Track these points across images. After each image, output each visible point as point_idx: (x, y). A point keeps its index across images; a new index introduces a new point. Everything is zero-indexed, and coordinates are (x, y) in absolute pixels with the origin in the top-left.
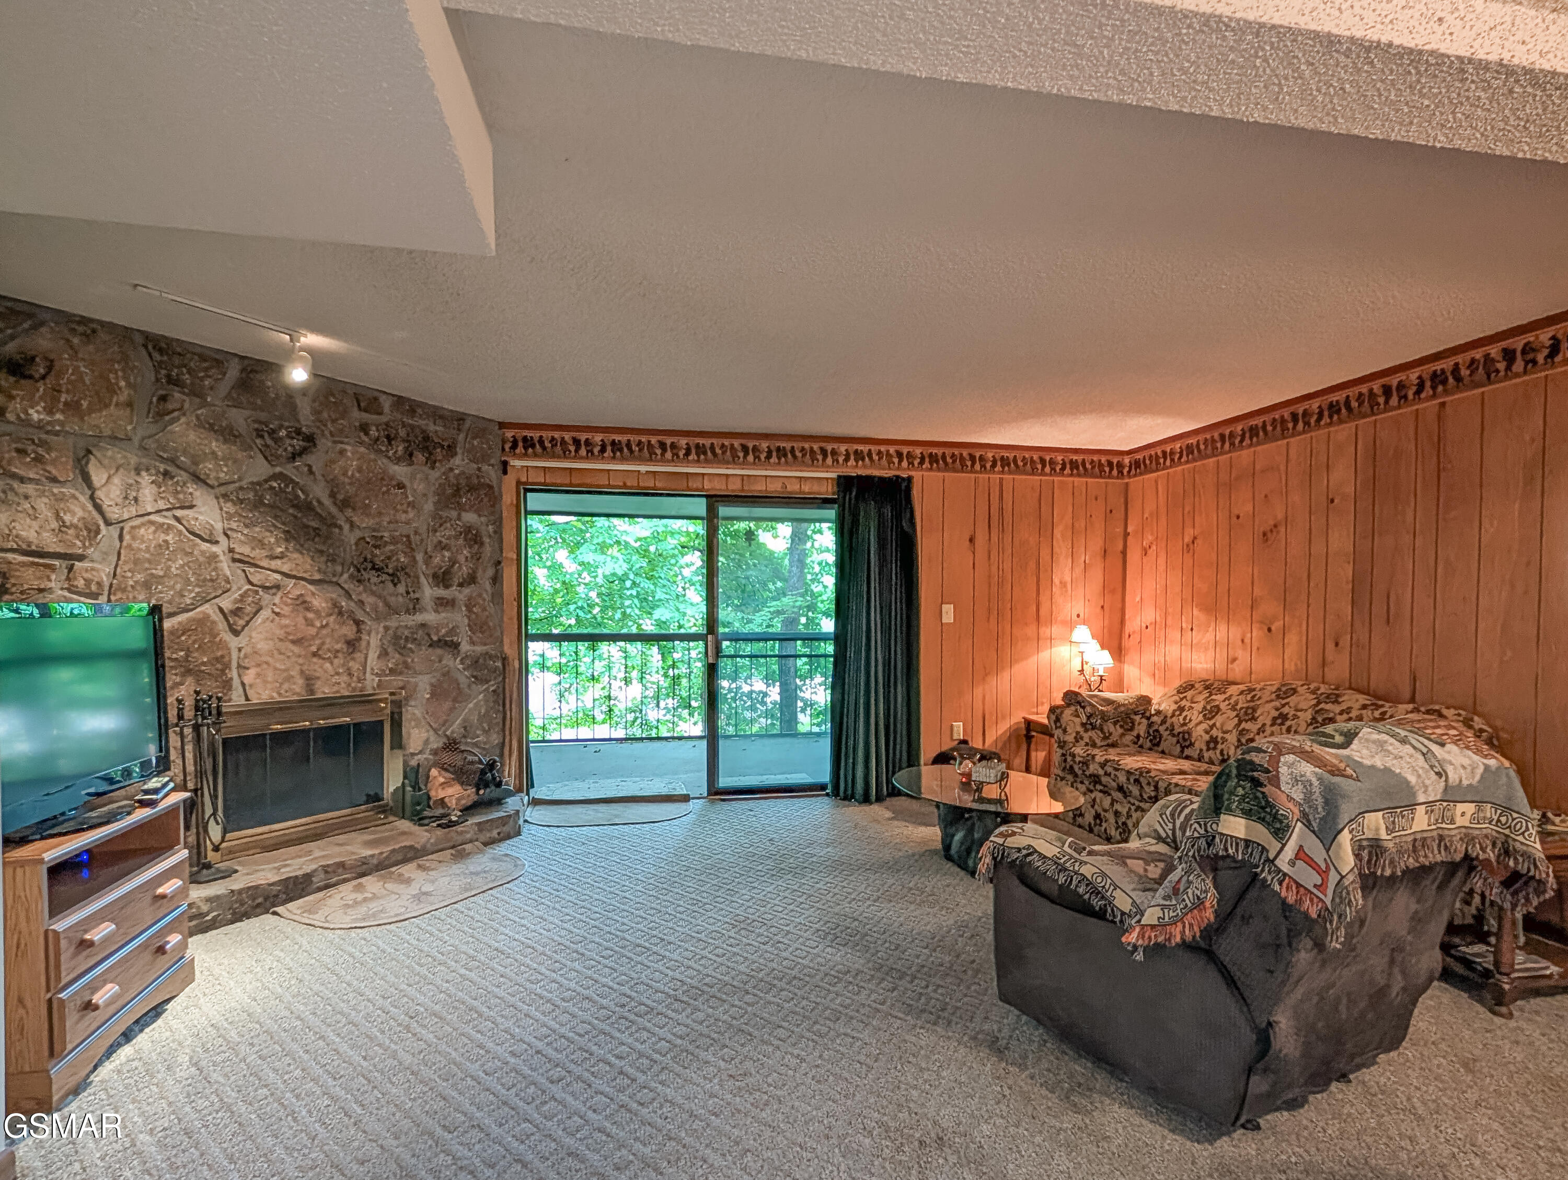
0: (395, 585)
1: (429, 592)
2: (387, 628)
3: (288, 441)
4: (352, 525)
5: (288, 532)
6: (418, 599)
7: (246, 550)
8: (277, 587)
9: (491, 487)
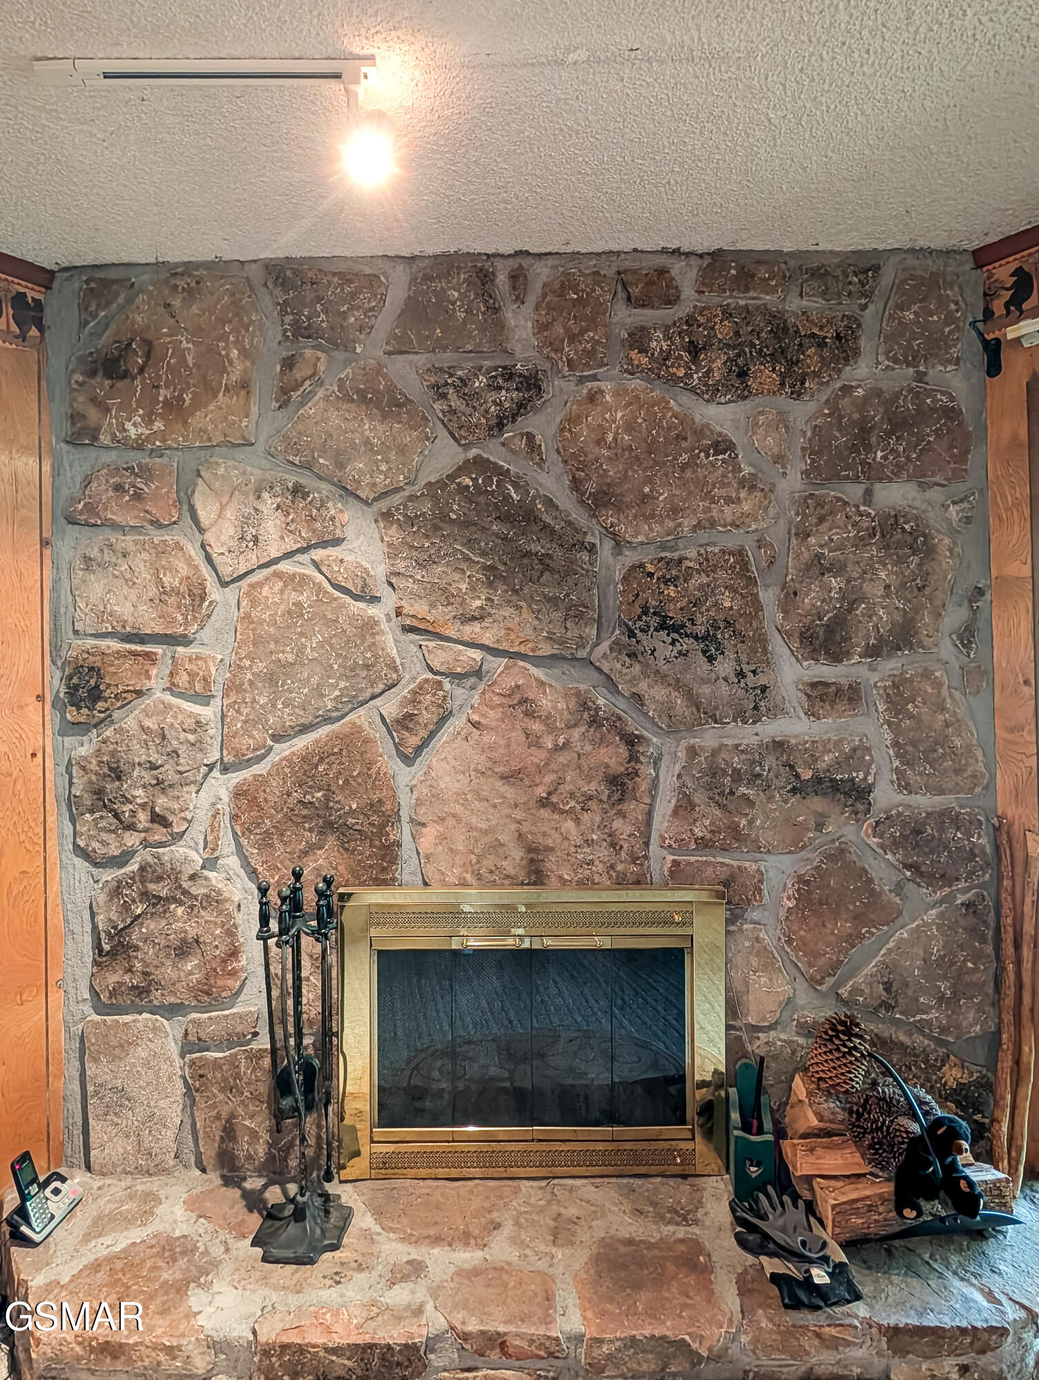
0: (711, 659)
1: (792, 671)
2: (693, 752)
3: (492, 396)
5: (492, 568)
6: (764, 689)
7: (420, 608)
8: (478, 673)
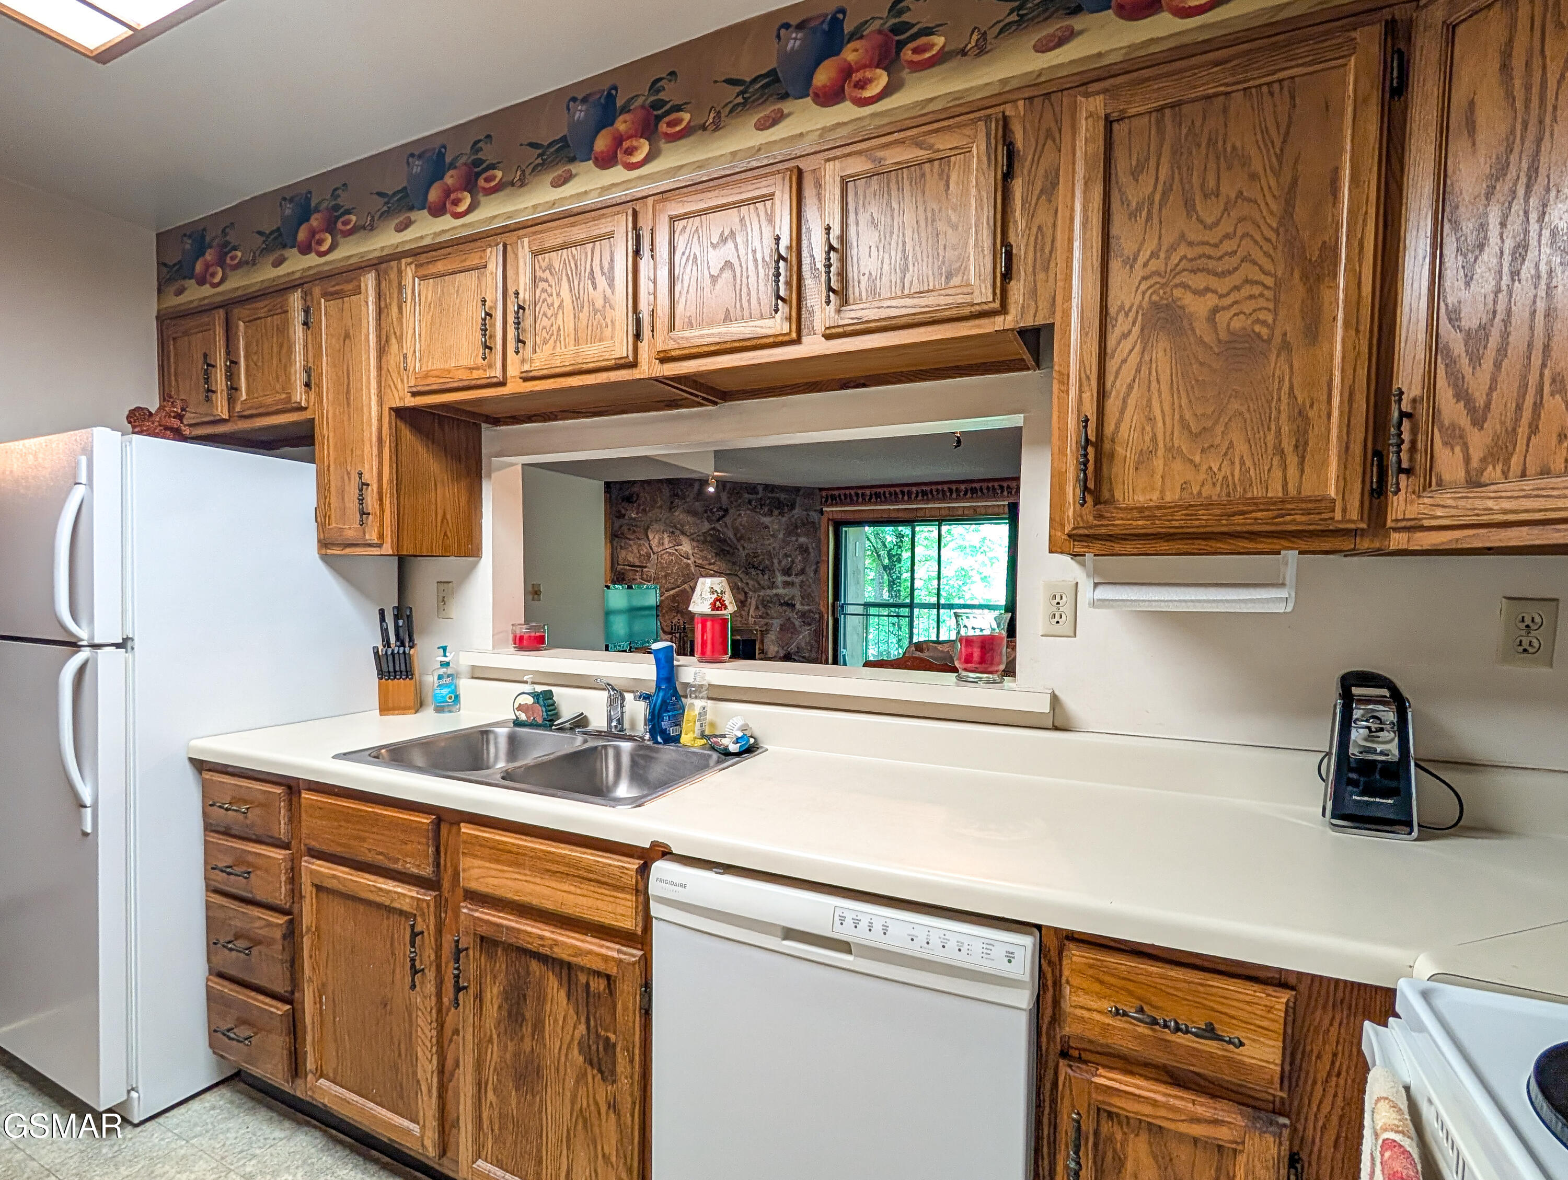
0: (763, 575)
1: (780, 578)
2: (759, 596)
3: (717, 513)
4: (744, 548)
5: (716, 553)
6: (774, 582)
7: (700, 561)
9: (813, 523)
